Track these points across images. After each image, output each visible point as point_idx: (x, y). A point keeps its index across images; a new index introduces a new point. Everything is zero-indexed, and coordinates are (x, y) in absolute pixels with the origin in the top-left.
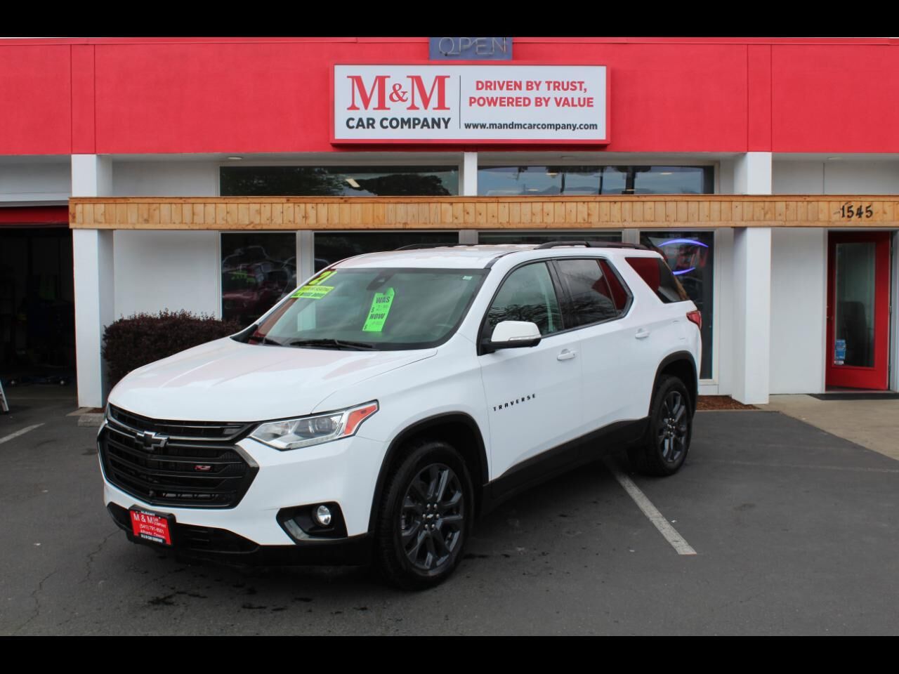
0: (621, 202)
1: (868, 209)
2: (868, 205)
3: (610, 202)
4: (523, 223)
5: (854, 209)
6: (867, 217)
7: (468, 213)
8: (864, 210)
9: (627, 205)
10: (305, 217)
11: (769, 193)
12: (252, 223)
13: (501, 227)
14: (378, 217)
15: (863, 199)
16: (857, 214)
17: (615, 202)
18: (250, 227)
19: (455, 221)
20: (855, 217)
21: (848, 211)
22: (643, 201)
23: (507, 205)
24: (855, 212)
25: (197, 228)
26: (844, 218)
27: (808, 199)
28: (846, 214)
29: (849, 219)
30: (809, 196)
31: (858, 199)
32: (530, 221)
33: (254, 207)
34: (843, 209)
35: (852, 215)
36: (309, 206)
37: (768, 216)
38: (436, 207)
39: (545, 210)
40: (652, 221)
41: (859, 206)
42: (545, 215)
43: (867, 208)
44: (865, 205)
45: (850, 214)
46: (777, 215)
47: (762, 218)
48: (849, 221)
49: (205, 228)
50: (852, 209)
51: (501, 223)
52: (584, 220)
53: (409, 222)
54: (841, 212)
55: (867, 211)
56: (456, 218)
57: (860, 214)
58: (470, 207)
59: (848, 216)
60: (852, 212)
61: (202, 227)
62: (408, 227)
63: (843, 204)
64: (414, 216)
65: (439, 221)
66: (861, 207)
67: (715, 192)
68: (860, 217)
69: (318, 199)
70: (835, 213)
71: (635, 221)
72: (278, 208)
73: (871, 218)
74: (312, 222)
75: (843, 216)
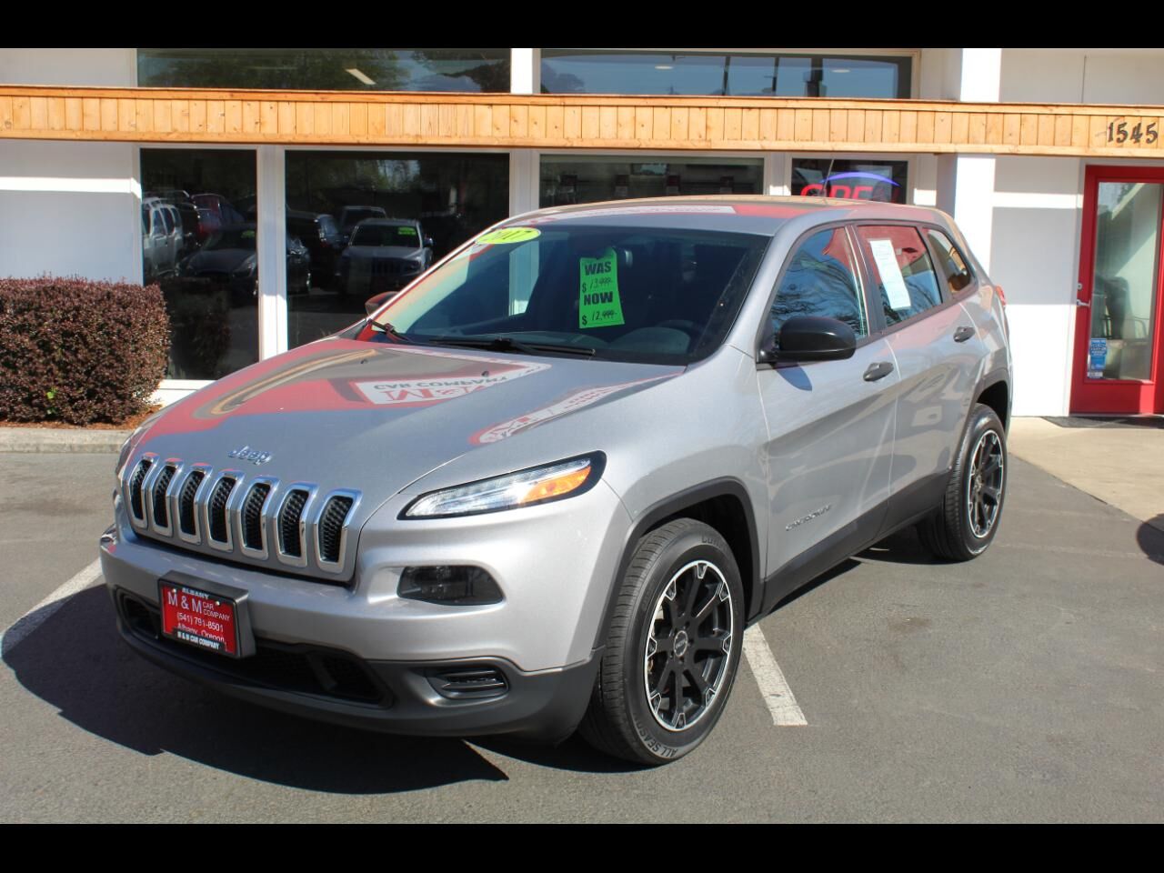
0: (760, 108)
1: (1150, 130)
2: (1151, 123)
3: (742, 108)
4: (604, 139)
5: (1129, 129)
6: (1148, 141)
7: (516, 121)
8: (1143, 130)
9: (768, 115)
10: (259, 123)
11: (996, 100)
12: (175, 131)
13: (569, 145)
14: (373, 124)
15: (1143, 112)
16: (1131, 138)
17: (750, 108)
18: (173, 137)
19: (496, 133)
20: (1128, 141)
21: (1119, 132)
22: (795, 109)
23: (578, 110)
24: (1130, 132)
25: (89, 137)
26: (1114, 142)
27: (1056, 110)
28: (1115, 136)
29: (1120, 144)
30: (1057, 106)
31: (1134, 112)
32: (614, 136)
33: (179, 105)
34: (1111, 128)
35: (1125, 139)
36: (266, 105)
37: (991, 137)
38: (467, 111)
39: (638, 118)
40: (807, 140)
41: (1136, 125)
42: (638, 126)
43: (1149, 127)
44: (1145, 123)
45: (1121, 136)
46: (1006, 134)
47: (983, 140)
48: (1122, 147)
49: (102, 138)
50: (1126, 128)
51: (568, 139)
52: (700, 137)
53: (423, 133)
54: (1108, 131)
55: (1148, 132)
56: (498, 129)
57: (1137, 136)
58: (520, 111)
59: (1119, 140)
60: (1125, 134)
61: (96, 136)
62: (420, 142)
63: (1111, 120)
64: (430, 124)
65: (471, 133)
66: (1140, 125)
67: (912, 96)
68: (1137, 141)
69: (281, 95)
70: (1097, 135)
71: (780, 140)
72: (216, 108)
73: (1155, 143)
74: (269, 132)
75: (1111, 139)
